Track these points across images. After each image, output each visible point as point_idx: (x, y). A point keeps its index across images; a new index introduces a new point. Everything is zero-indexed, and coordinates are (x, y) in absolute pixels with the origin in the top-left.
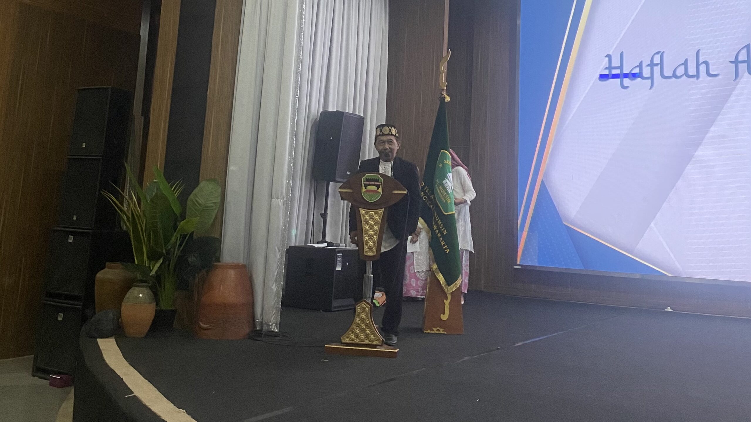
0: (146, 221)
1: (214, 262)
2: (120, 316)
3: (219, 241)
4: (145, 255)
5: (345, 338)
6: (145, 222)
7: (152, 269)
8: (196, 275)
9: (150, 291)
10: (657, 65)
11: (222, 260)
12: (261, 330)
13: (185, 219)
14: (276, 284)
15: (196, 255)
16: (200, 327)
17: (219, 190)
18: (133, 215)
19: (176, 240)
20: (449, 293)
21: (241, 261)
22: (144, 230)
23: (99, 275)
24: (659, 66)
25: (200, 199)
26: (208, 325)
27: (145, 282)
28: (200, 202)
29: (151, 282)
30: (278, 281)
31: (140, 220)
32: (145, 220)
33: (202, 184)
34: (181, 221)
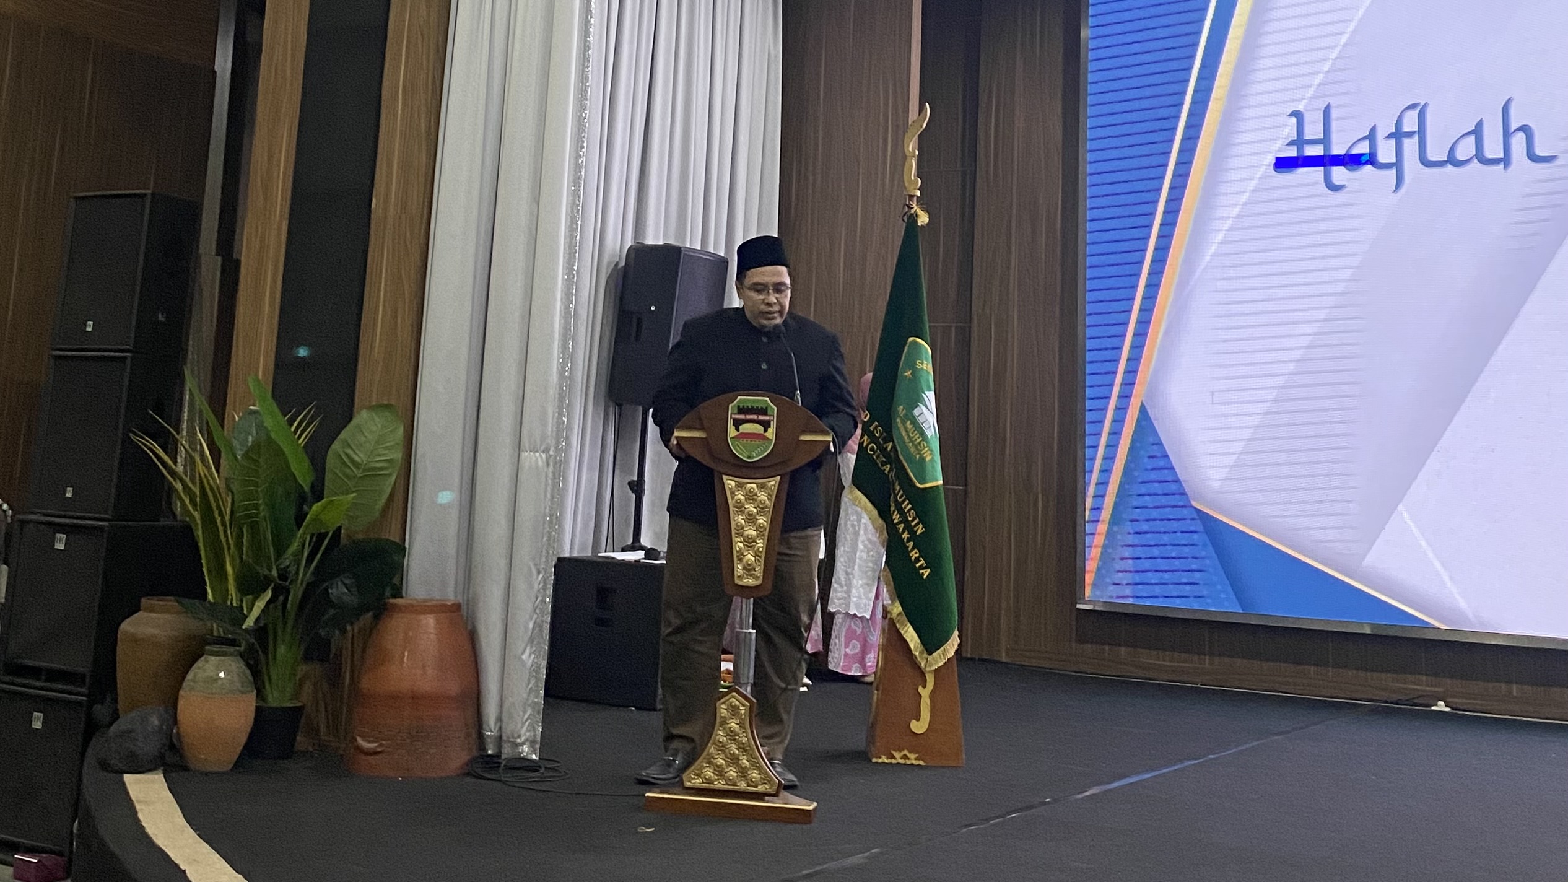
0: (233, 500)
1: (389, 598)
2: (175, 721)
3: (401, 549)
4: (231, 579)
5: (693, 776)
6: (229, 505)
7: (245, 612)
8: (349, 628)
9: (242, 664)
10: (1410, 134)
11: (406, 594)
12: (498, 755)
13: (322, 498)
14: (532, 647)
15: (347, 582)
16: (359, 749)
17: (401, 431)
18: (202, 488)
19: (300, 547)
20: (930, 672)
21: (451, 597)
22: (228, 522)
23: (127, 626)
24: (1416, 137)
25: (357, 452)
26: (376, 745)
27: (233, 643)
28: (356, 458)
29: (243, 644)
30: (535, 642)
31: (218, 500)
32: (229, 501)
33: (362, 417)
34: (314, 504)
